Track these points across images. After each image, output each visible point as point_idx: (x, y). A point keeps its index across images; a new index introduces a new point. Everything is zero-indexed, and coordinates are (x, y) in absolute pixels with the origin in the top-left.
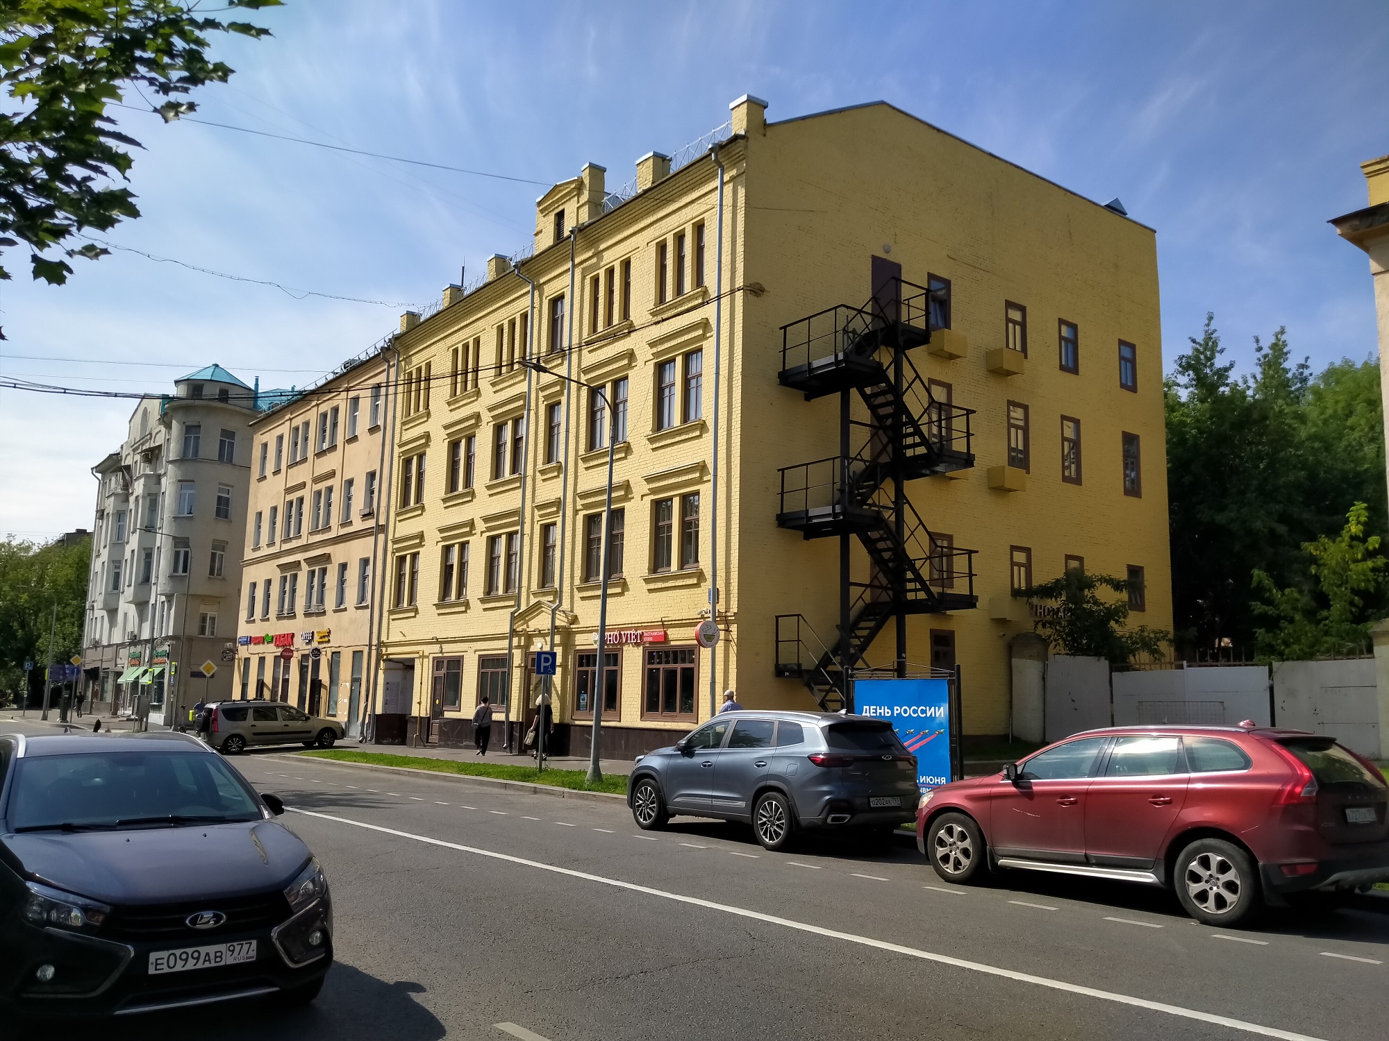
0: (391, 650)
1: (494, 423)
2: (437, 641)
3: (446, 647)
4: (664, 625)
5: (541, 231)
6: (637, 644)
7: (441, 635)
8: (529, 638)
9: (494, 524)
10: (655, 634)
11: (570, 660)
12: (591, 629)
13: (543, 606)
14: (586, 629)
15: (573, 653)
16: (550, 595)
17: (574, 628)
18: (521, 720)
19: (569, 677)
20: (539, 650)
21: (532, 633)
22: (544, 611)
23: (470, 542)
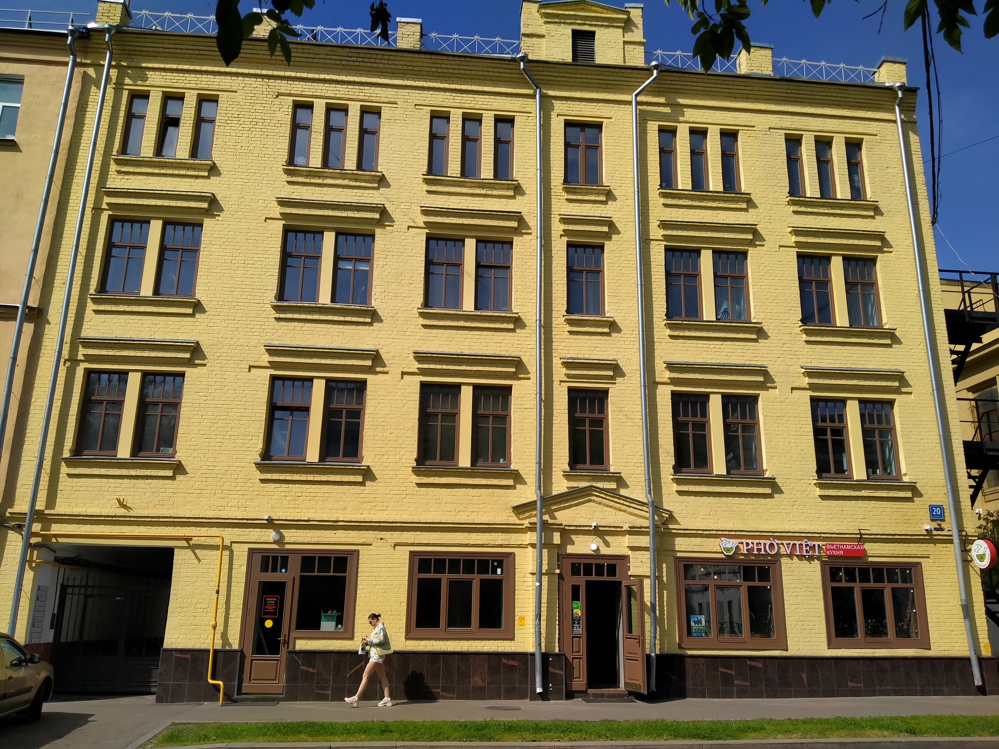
1: (428, 231)
2: (270, 523)
3: (291, 536)
4: (861, 538)
6: (810, 559)
7: (279, 514)
11: (665, 570)
12: (714, 532)
13: (595, 493)
14: (705, 532)
15: (672, 561)
16: (609, 481)
17: (677, 529)
18: (559, 651)
19: (665, 592)
20: (593, 553)
21: (574, 528)
22: (594, 501)
23: (366, 382)
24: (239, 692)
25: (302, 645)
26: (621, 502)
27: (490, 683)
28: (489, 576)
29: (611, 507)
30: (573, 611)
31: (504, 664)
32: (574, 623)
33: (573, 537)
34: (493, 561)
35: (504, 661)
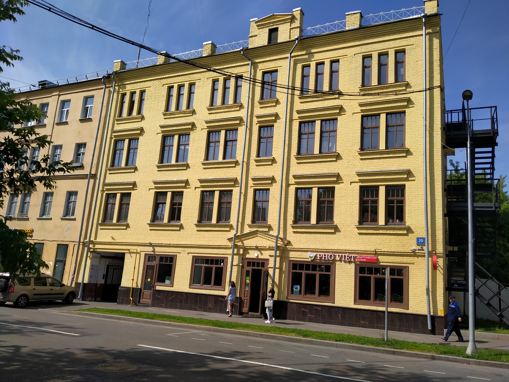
0: (97, 246)
1: (208, 130)
2: (151, 245)
3: (157, 249)
4: (376, 253)
5: (256, 36)
6: (350, 262)
7: (154, 242)
8: (246, 250)
9: (209, 184)
10: (369, 258)
11: (284, 265)
12: (306, 250)
13: (259, 233)
14: (302, 250)
15: (288, 262)
16: (265, 228)
17: (290, 248)
18: (239, 296)
19: (283, 275)
20: (256, 257)
21: (249, 247)
22: (259, 236)
23: (183, 192)
24: (139, 303)
25: (158, 288)
26: (269, 236)
27: (214, 307)
28: (219, 266)
29: (265, 239)
30: (246, 281)
31: (220, 300)
32: (246, 286)
33: (249, 251)
34: (221, 260)
35: (220, 299)
